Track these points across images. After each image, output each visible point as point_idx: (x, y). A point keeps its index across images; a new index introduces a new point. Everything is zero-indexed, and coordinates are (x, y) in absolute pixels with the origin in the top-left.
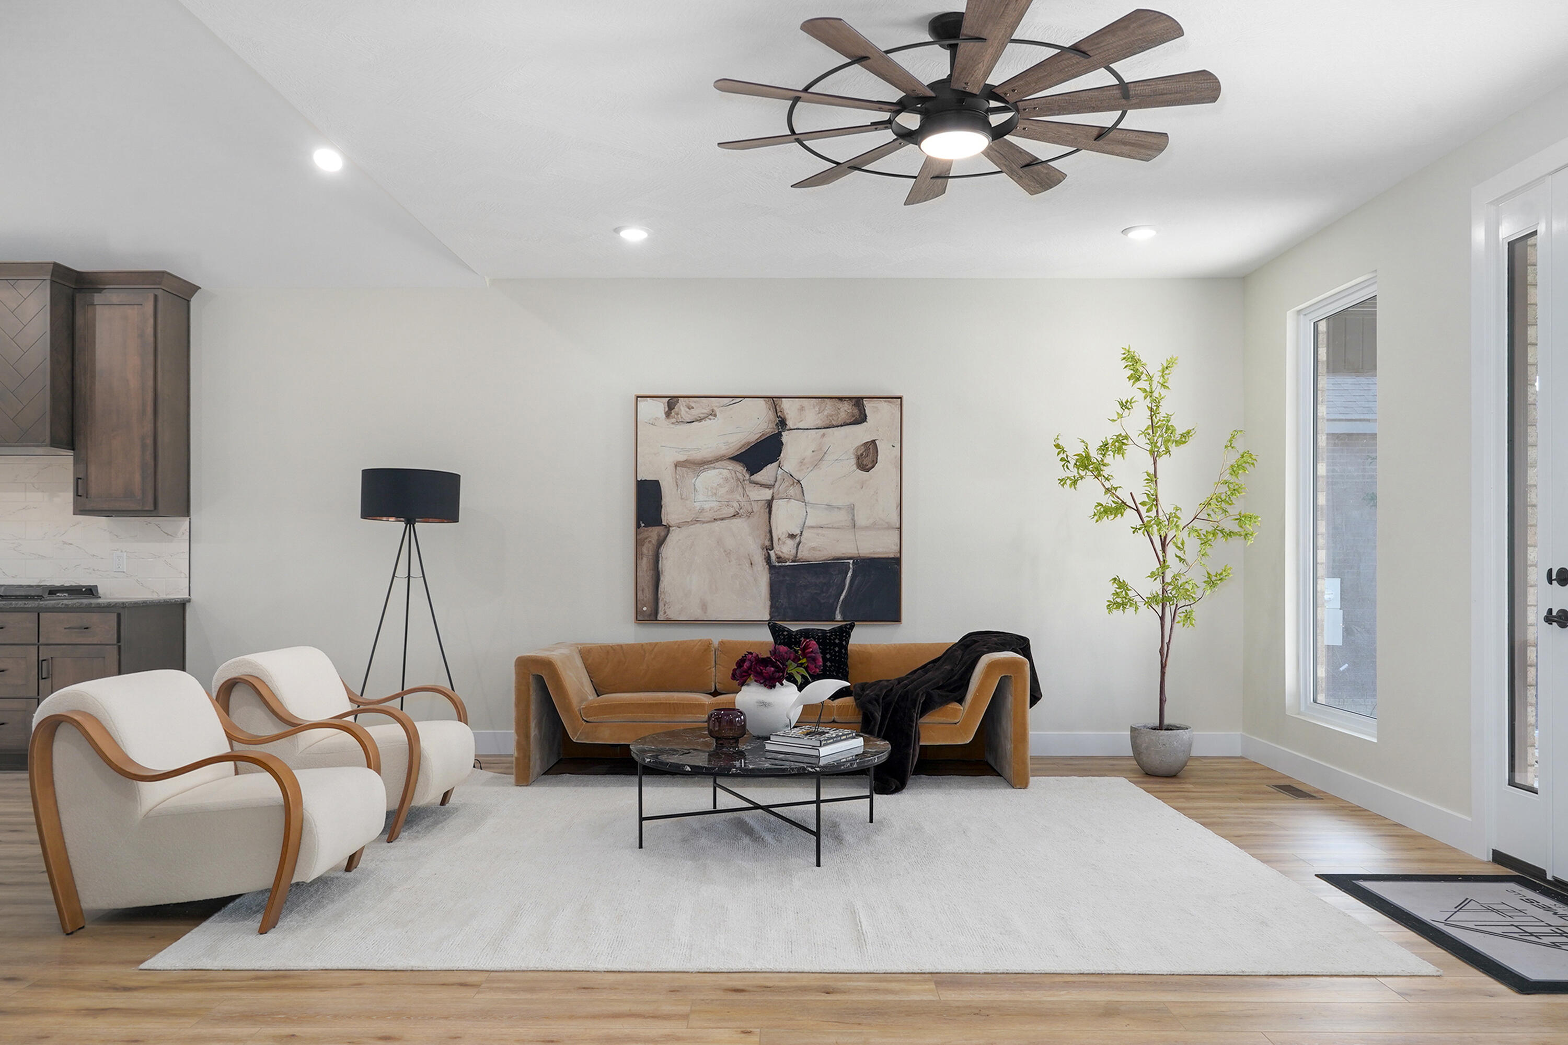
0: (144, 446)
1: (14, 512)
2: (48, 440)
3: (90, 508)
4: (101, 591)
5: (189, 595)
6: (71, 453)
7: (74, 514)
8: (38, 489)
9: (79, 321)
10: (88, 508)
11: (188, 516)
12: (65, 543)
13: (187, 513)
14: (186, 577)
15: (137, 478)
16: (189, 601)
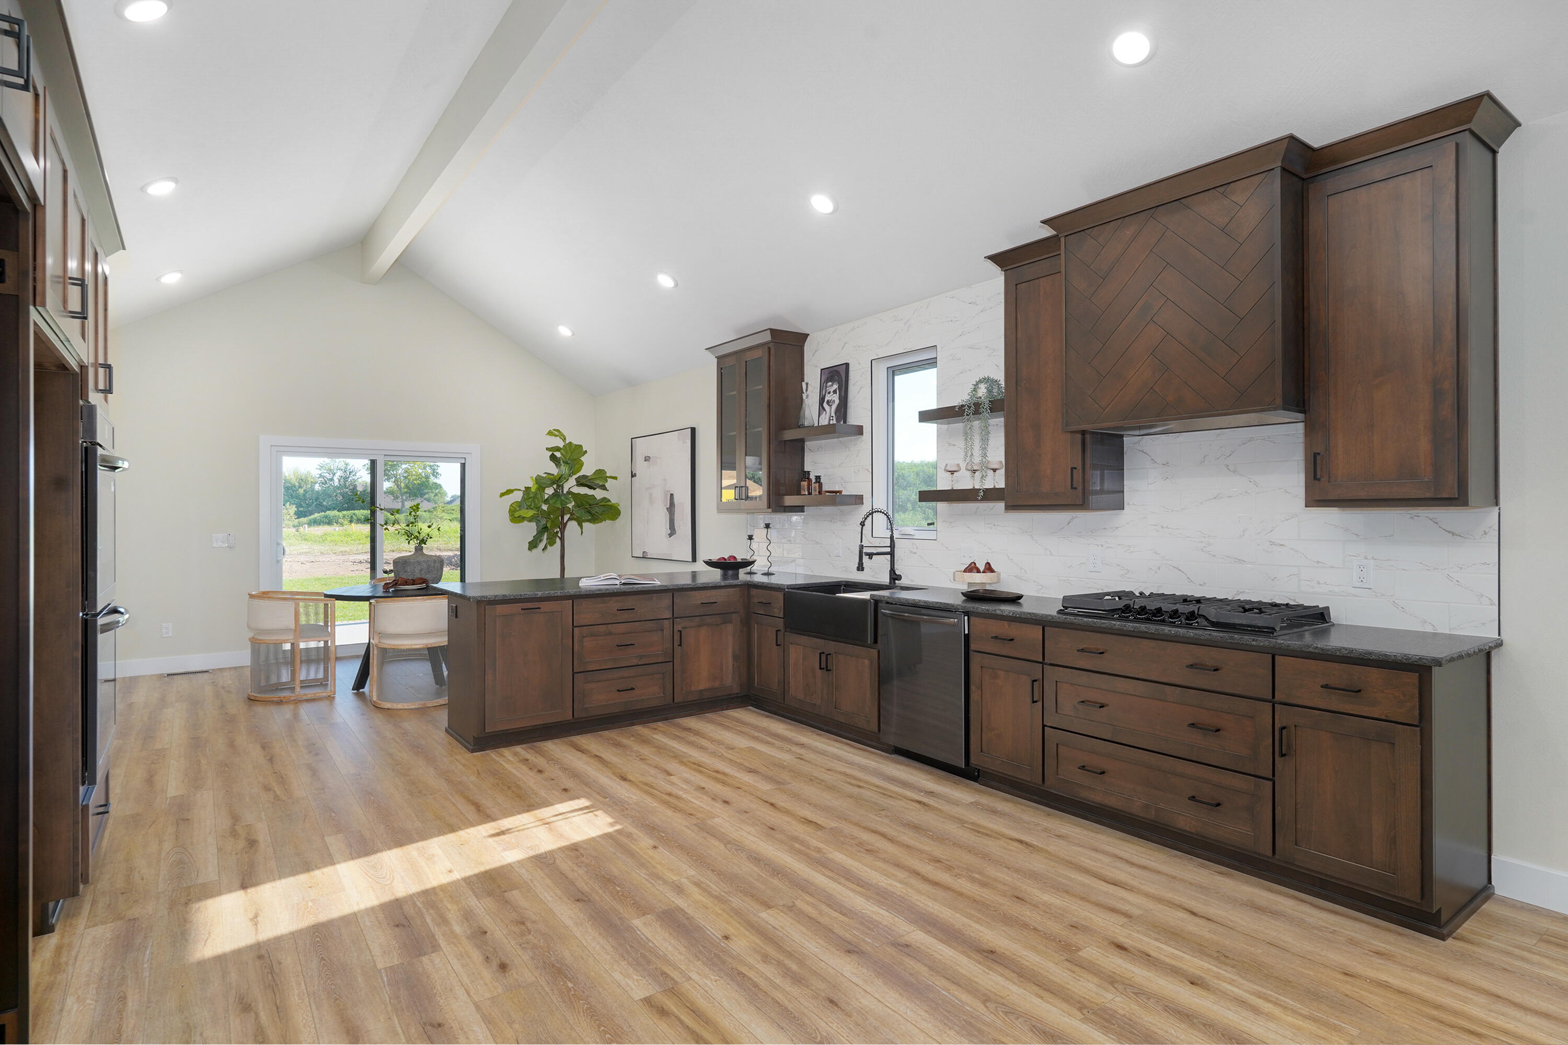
0: (1437, 395)
1: (1202, 503)
2: (1279, 401)
3: (1337, 498)
4: (1334, 616)
5: (1499, 635)
6: (1301, 416)
7: (1306, 507)
8: (1234, 472)
9: (1315, 221)
10: (1331, 497)
11: (1497, 505)
12: (1272, 543)
13: (1496, 500)
14: (1494, 604)
15: (1424, 445)
16: (1499, 644)
